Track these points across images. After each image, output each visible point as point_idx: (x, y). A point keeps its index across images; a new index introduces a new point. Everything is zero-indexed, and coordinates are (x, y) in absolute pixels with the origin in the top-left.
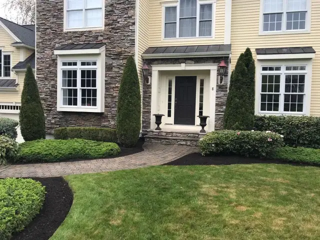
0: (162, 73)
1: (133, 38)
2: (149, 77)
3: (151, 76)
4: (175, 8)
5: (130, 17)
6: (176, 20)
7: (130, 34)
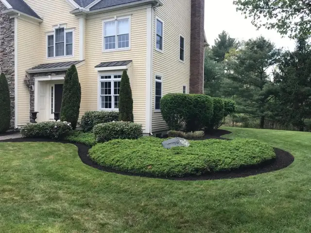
0: (42, 83)
1: (13, 60)
2: (32, 86)
3: (34, 85)
4: (53, 36)
5: (12, 46)
6: (53, 44)
7: (12, 57)
